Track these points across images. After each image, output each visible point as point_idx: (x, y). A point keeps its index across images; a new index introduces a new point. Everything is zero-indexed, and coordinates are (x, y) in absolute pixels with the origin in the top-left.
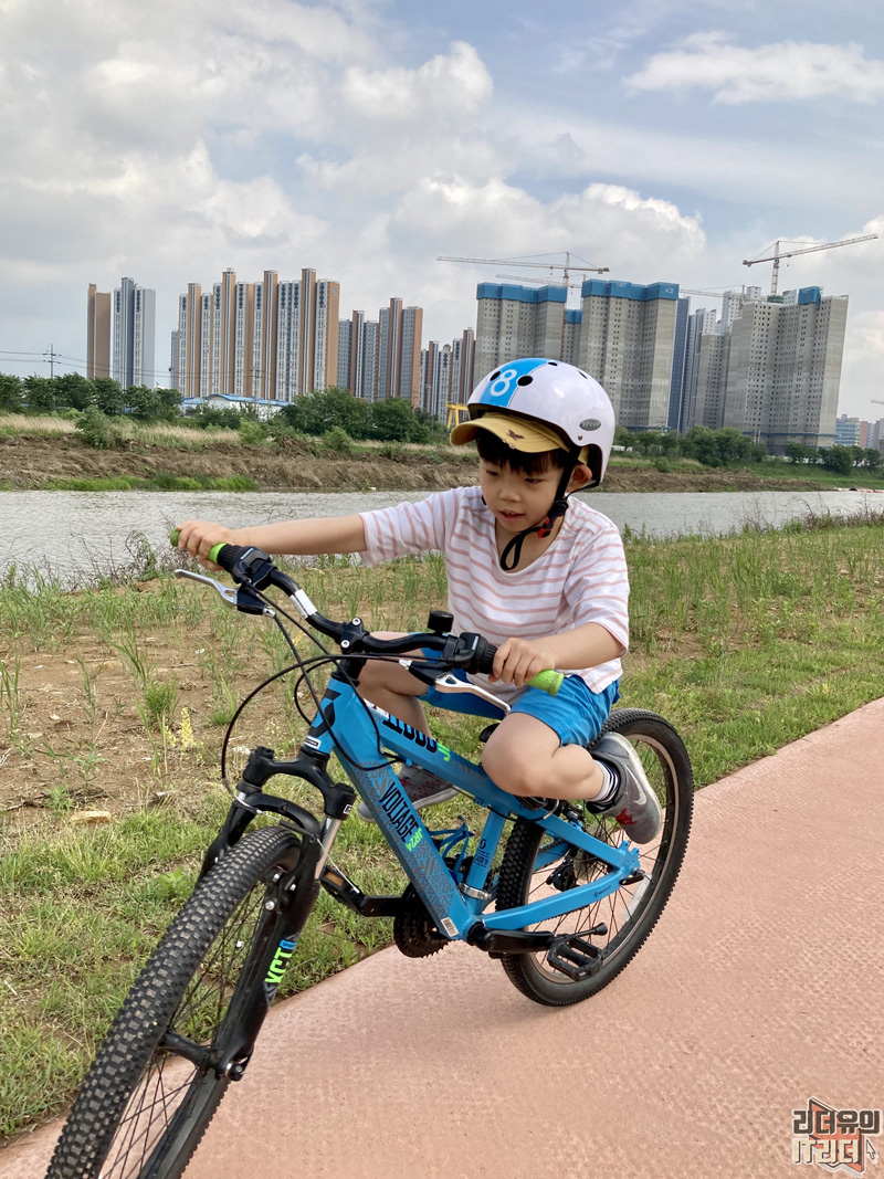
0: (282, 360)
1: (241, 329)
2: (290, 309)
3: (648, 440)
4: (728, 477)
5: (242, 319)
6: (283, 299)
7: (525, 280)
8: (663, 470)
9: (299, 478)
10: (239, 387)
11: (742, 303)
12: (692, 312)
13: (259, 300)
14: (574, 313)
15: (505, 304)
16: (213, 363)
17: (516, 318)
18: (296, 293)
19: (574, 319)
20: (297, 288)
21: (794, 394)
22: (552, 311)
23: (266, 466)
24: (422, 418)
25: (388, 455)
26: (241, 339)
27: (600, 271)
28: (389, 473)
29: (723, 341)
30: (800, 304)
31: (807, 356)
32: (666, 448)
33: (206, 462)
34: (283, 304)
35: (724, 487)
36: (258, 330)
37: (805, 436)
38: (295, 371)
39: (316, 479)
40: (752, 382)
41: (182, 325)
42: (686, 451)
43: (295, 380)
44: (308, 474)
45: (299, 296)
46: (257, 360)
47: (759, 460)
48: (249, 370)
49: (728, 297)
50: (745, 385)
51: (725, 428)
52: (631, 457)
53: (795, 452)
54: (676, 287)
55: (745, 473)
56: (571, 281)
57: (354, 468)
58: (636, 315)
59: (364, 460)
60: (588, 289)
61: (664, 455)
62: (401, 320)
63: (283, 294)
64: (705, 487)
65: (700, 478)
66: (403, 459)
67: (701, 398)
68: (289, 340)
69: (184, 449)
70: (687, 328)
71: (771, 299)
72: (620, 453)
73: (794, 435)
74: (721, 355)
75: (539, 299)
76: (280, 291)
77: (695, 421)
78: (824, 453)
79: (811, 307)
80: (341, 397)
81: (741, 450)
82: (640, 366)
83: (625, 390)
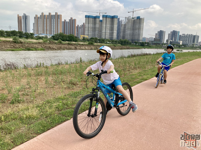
0: (52, 28)
1: (45, 23)
2: (53, 19)
3: (113, 41)
4: (125, 47)
5: (45, 21)
7: (93, 15)
8: (115, 46)
9: (53, 48)
10: (45, 32)
11: (128, 19)
12: (120, 20)
13: (48, 18)
14: (101, 20)
15: (90, 18)
16: (40, 29)
17: (92, 21)
19: (101, 21)
20: (54, 16)
21: (136, 33)
22: (97, 20)
23: (47, 46)
24: (76, 37)
25: (69, 44)
27: (105, 13)
28: (69, 47)
29: (125, 25)
30: (137, 19)
31: (138, 27)
32: (116, 42)
33: (36, 46)
35: (124, 49)
36: (48, 23)
37: (138, 40)
38: (55, 30)
39: (56, 48)
40: (129, 32)
41: (35, 22)
42: (119, 43)
43: (55, 31)
45: (55, 17)
46: (48, 28)
47: (130, 44)
48: (47, 30)
49: (126, 18)
50: (128, 32)
51: (125, 39)
52: (110, 44)
53: (136, 43)
54: (117, 16)
55: (128, 47)
56: (100, 15)
57: (63, 46)
58: (111, 21)
59: (64, 45)
60: (103, 16)
61: (115, 43)
62: (72, 21)
64: (121, 49)
65: (121, 47)
66: (72, 45)
67: (121, 34)
68: (53, 24)
69: (33, 43)
70: (119, 23)
71: (132, 18)
72: (108, 43)
73: (136, 40)
74: (125, 27)
75: (95, 18)
76: (52, 16)
77: (121, 38)
78: (140, 43)
79: (138, 20)
80: (62, 34)
81: (128, 43)
82: (112, 29)
83: (109, 33)
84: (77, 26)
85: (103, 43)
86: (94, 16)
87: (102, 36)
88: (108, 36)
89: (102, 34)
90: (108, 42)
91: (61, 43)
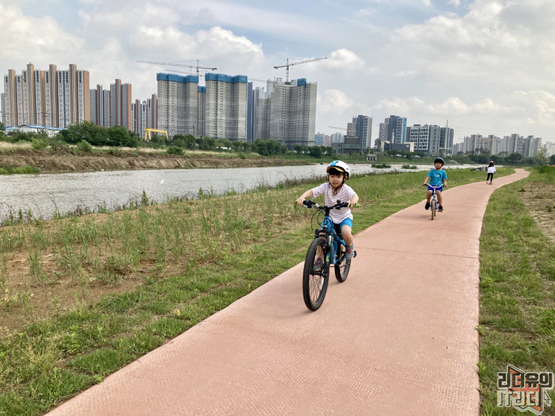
0: (61, 108)
1: (39, 93)
2: (64, 83)
3: (237, 145)
4: (270, 161)
5: (39, 87)
6: (60, 78)
7: (180, 72)
8: (243, 158)
9: (63, 166)
10: (40, 121)
11: (274, 84)
12: (254, 88)
13: (47, 78)
14: (203, 88)
15: (170, 83)
16: (24, 110)
17: (176, 89)
18: (67, 76)
19: (202, 90)
20: (67, 73)
21: (297, 124)
22: (192, 86)
23: (44, 161)
24: (132, 135)
25: (111, 153)
26: (39, 98)
27: (213, 69)
28: (111, 162)
29: (268, 101)
30: (298, 86)
31: (302, 108)
32: (245, 148)
33: (11, 160)
34: (60, 81)
35: (269, 165)
36: (48, 93)
37: (303, 142)
38: (68, 113)
39: (72, 166)
40: (280, 119)
41: (6, 90)
42: (254, 149)
43: (69, 117)
44: (68, 163)
45: (69, 77)
46: (48, 108)
48: (44, 114)
49: (269, 82)
50: (277, 120)
52: (230, 152)
53: (298, 149)
54: (246, 77)
55: (277, 159)
56: (200, 73)
57: (92, 160)
58: (230, 89)
59: (98, 156)
60: (208, 77)
61: (244, 151)
62: (121, 90)
63: (60, 76)
64: (261, 165)
65: (259, 161)
66: (119, 155)
67: (260, 126)
68: (64, 98)
70: (252, 96)
71: (286, 83)
72: (225, 151)
73: (298, 142)
74: (267, 107)
75: (186, 81)
76: (58, 74)
77: (258, 136)
78: (310, 149)
79: (302, 87)
80: (91, 125)
81: (277, 149)
82: (233, 112)
83: (227, 123)
84: (133, 102)
85: (210, 150)
86: (181, 77)
87: (207, 131)
88: (224, 131)
89: (207, 124)
90: (224, 148)
91: (87, 150)
